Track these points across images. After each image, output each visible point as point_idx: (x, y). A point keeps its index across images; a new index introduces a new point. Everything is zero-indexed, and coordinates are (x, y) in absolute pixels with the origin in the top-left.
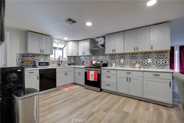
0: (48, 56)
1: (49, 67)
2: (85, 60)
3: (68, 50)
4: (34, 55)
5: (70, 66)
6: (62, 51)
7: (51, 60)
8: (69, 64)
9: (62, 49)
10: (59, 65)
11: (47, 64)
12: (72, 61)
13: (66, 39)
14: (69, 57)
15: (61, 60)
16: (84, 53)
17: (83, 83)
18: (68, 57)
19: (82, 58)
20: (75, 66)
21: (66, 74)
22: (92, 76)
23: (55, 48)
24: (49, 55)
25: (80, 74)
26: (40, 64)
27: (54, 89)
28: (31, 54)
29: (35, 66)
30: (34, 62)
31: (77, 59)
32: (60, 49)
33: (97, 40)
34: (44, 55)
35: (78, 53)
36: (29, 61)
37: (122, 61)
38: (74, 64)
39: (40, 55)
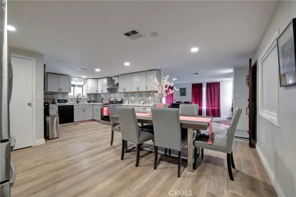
0: (66, 93)
1: (67, 104)
2: (105, 98)
3: (87, 87)
4: (53, 93)
5: (90, 103)
6: (81, 88)
7: (69, 97)
8: (89, 102)
9: (82, 86)
10: (78, 102)
11: (66, 101)
12: (93, 99)
13: (84, 77)
14: (89, 95)
15: (79, 97)
16: (102, 91)
17: (99, 118)
18: (87, 94)
19: (102, 95)
20: (95, 104)
21: (84, 111)
22: (106, 111)
23: (74, 86)
24: (68, 93)
25: (97, 110)
26: (59, 101)
27: (72, 123)
28: (50, 92)
29: (54, 103)
30: (53, 100)
31: (98, 96)
32: (79, 86)
33: (114, 79)
34: (62, 93)
35: (97, 91)
36: (49, 99)
37: (133, 98)
38: (94, 102)
39: (58, 93)
